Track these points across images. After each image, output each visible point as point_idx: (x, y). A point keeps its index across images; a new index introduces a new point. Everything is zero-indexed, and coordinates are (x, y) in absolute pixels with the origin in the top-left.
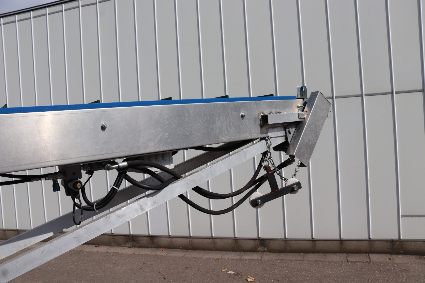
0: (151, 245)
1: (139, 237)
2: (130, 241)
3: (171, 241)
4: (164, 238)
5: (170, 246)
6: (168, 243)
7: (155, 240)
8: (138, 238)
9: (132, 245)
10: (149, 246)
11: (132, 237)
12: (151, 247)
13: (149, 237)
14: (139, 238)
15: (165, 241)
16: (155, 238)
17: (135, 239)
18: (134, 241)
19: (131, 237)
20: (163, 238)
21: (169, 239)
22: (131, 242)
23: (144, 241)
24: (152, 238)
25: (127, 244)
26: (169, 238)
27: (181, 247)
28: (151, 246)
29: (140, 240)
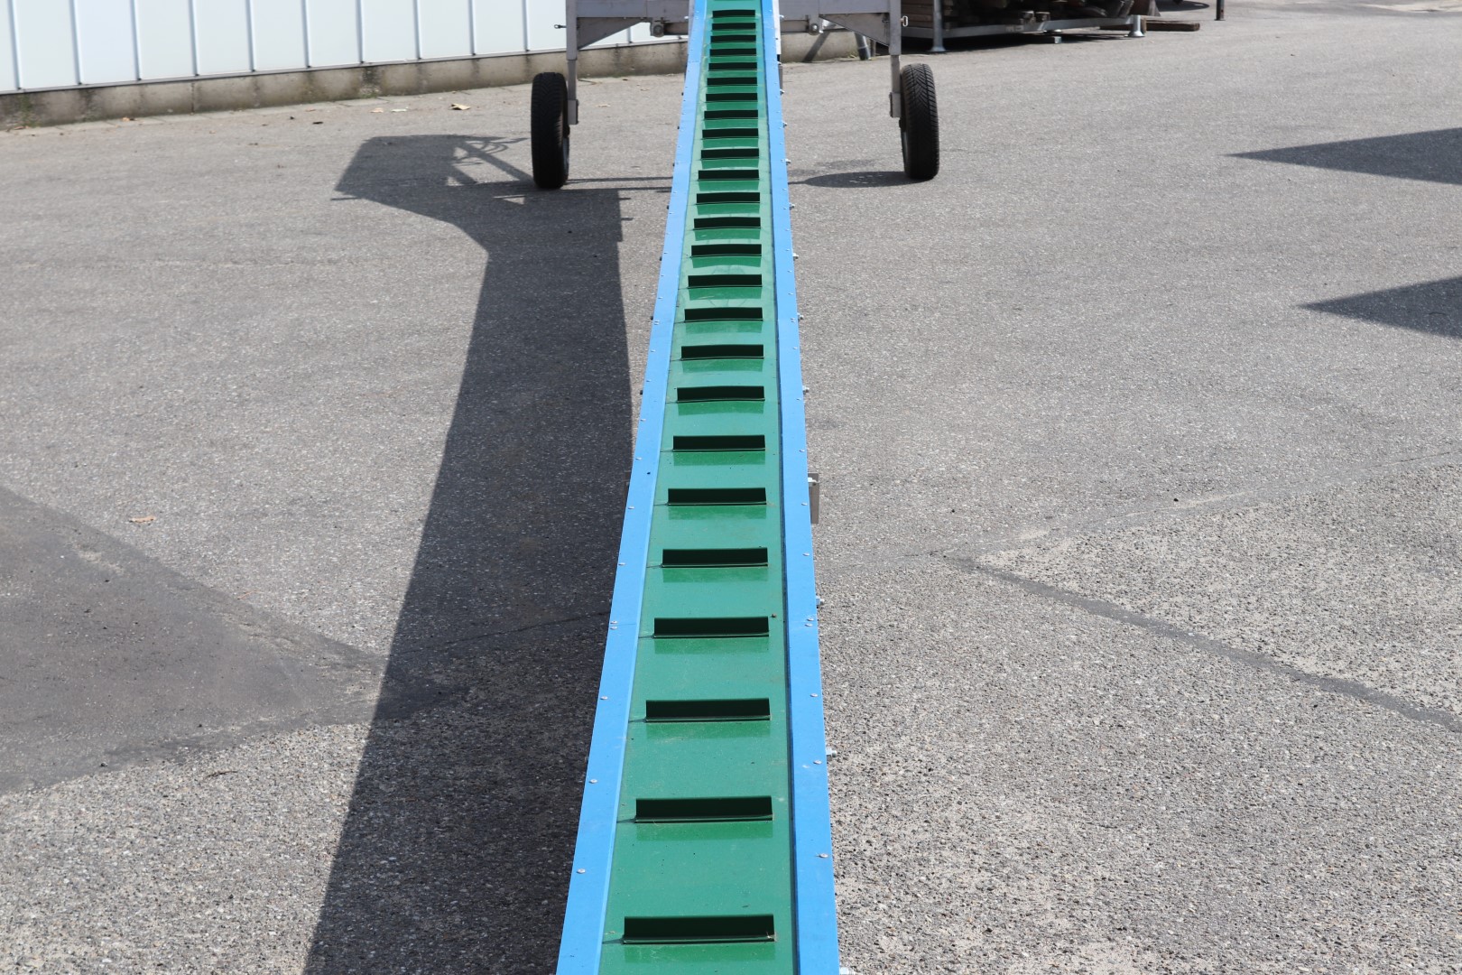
0: (83, 113)
1: (46, 94)
2: (17, 111)
3: (142, 96)
4: (121, 88)
5: (139, 108)
6: (135, 101)
7: (96, 98)
8: (44, 99)
9: (22, 122)
10: (77, 118)
11: (23, 96)
12: (84, 120)
13: (76, 92)
14: (46, 99)
15: (123, 99)
16: (97, 91)
17: (33, 102)
18: (30, 107)
19: (19, 96)
20: (118, 89)
21: (136, 89)
22: (20, 112)
23: (63, 105)
24: (87, 92)
25: (8, 121)
26: (137, 87)
27: (172, 108)
28: (83, 116)
29: (48, 103)
